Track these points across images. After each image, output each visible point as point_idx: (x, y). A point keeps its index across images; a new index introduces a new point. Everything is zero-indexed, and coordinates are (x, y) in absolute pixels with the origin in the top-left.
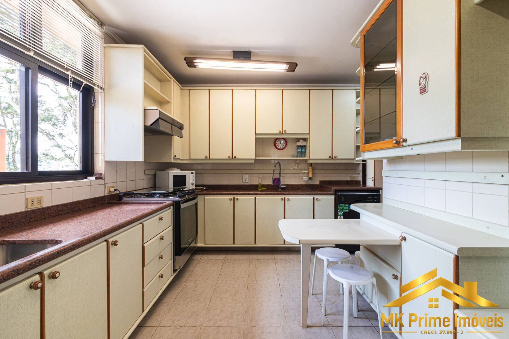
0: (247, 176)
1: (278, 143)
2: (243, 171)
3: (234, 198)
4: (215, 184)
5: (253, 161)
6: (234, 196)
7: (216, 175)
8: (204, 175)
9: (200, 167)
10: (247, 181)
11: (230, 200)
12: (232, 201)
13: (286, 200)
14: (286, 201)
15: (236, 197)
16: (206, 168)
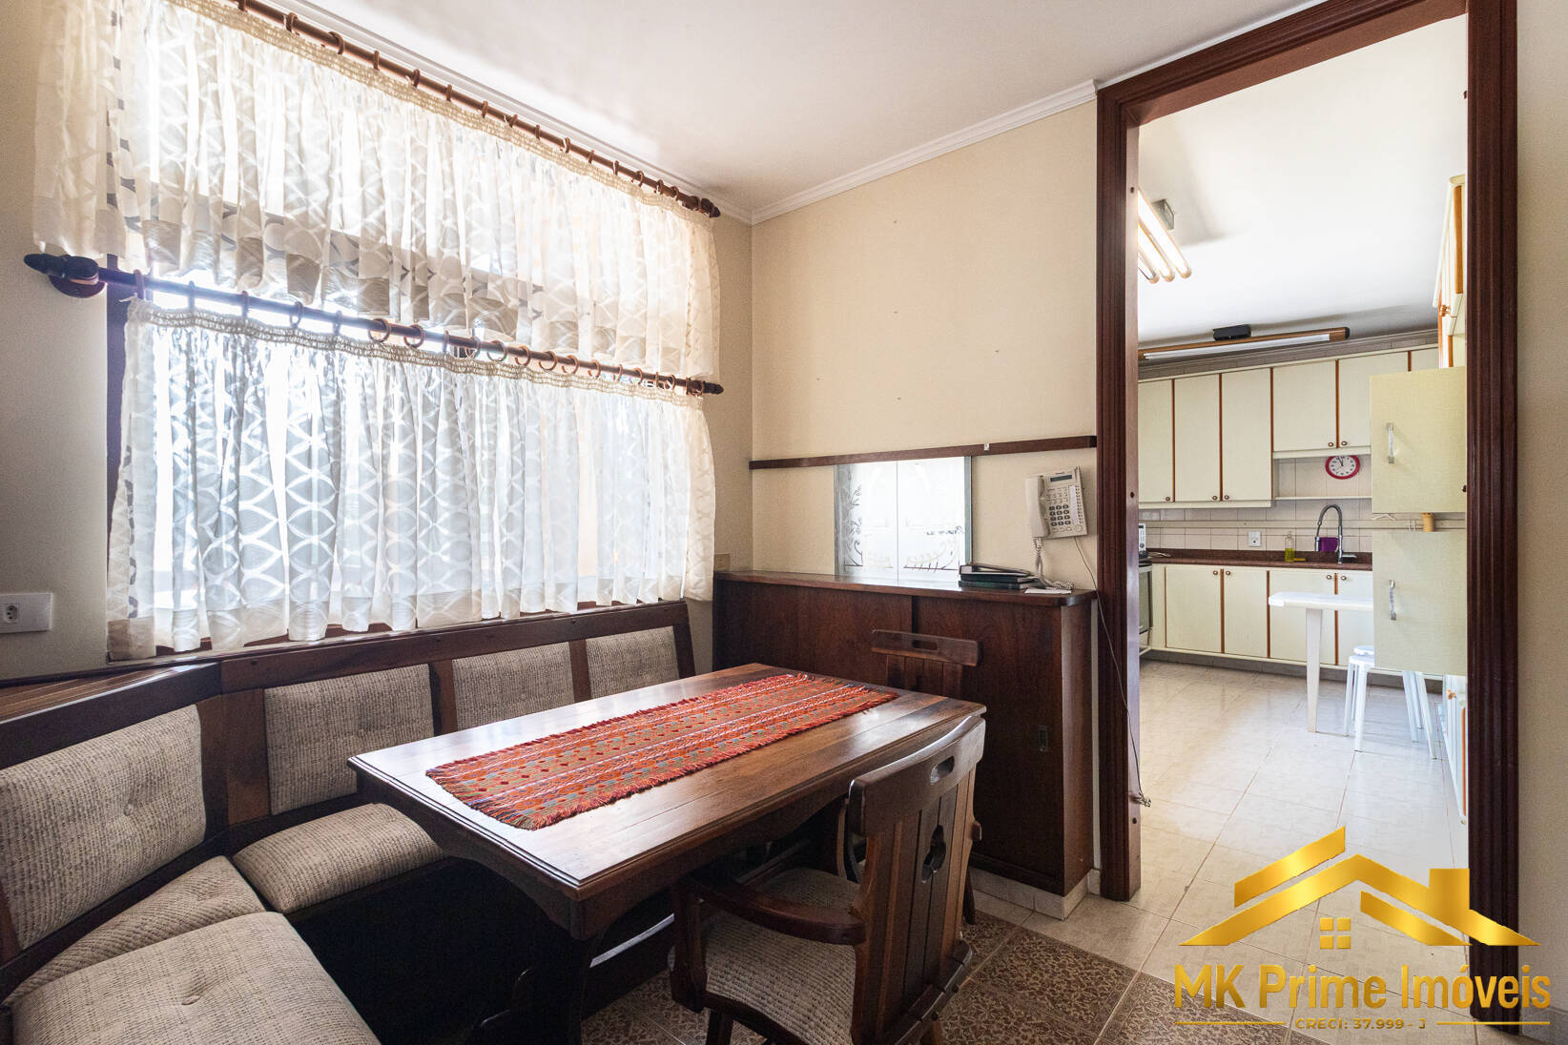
0: (1257, 534)
1: (1335, 467)
2: (1249, 524)
3: (1222, 571)
4: (1187, 548)
5: (1268, 505)
6: (1222, 567)
7: (1188, 531)
8: (1165, 531)
9: (1155, 517)
10: (1258, 543)
11: (1215, 573)
12: (1219, 576)
13: (1339, 578)
14: (1339, 581)
15: (1226, 568)
16: (1169, 518)
